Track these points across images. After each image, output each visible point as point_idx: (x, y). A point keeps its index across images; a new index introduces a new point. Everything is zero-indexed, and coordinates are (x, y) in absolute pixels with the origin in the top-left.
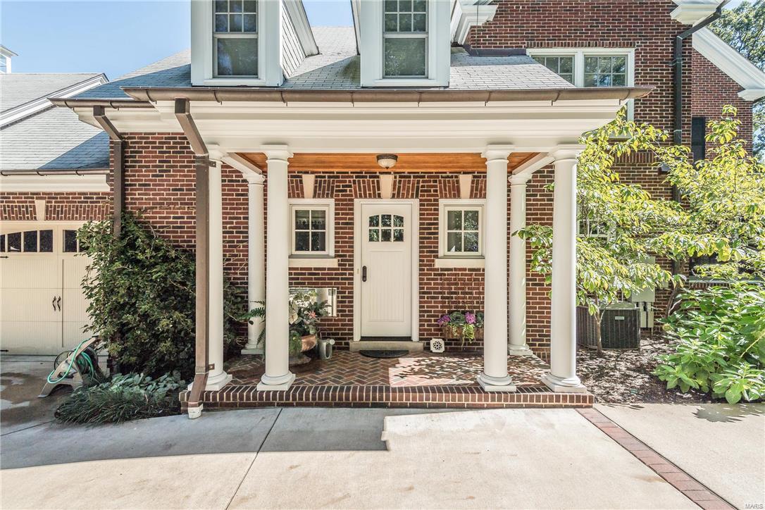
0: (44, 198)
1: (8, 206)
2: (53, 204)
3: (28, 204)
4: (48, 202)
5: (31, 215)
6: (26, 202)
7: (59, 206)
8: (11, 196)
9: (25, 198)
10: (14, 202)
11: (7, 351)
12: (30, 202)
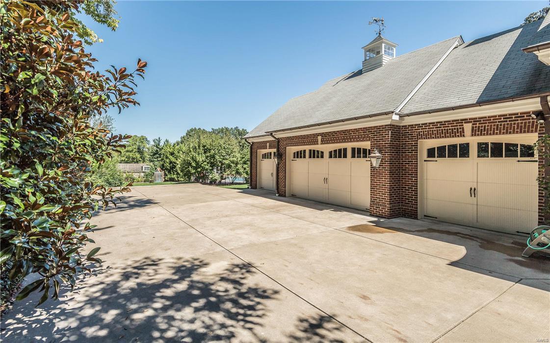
0: (471, 122)
1: (445, 130)
2: (478, 125)
3: (459, 127)
4: (473, 124)
5: (461, 133)
6: (457, 126)
7: (482, 127)
8: (447, 123)
9: (456, 123)
10: (449, 127)
11: (436, 218)
12: (460, 126)
